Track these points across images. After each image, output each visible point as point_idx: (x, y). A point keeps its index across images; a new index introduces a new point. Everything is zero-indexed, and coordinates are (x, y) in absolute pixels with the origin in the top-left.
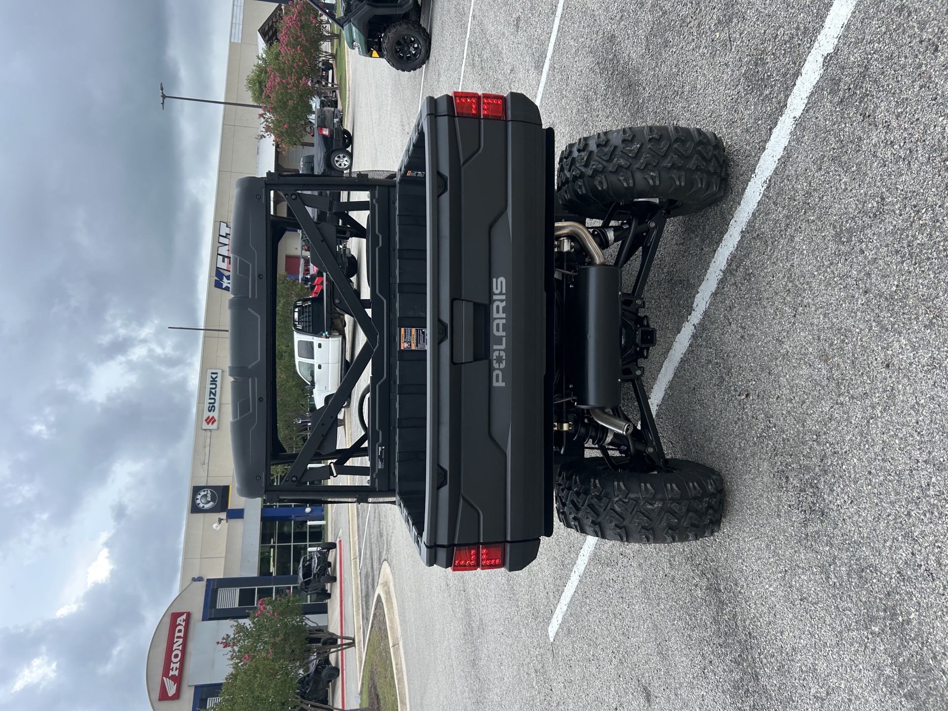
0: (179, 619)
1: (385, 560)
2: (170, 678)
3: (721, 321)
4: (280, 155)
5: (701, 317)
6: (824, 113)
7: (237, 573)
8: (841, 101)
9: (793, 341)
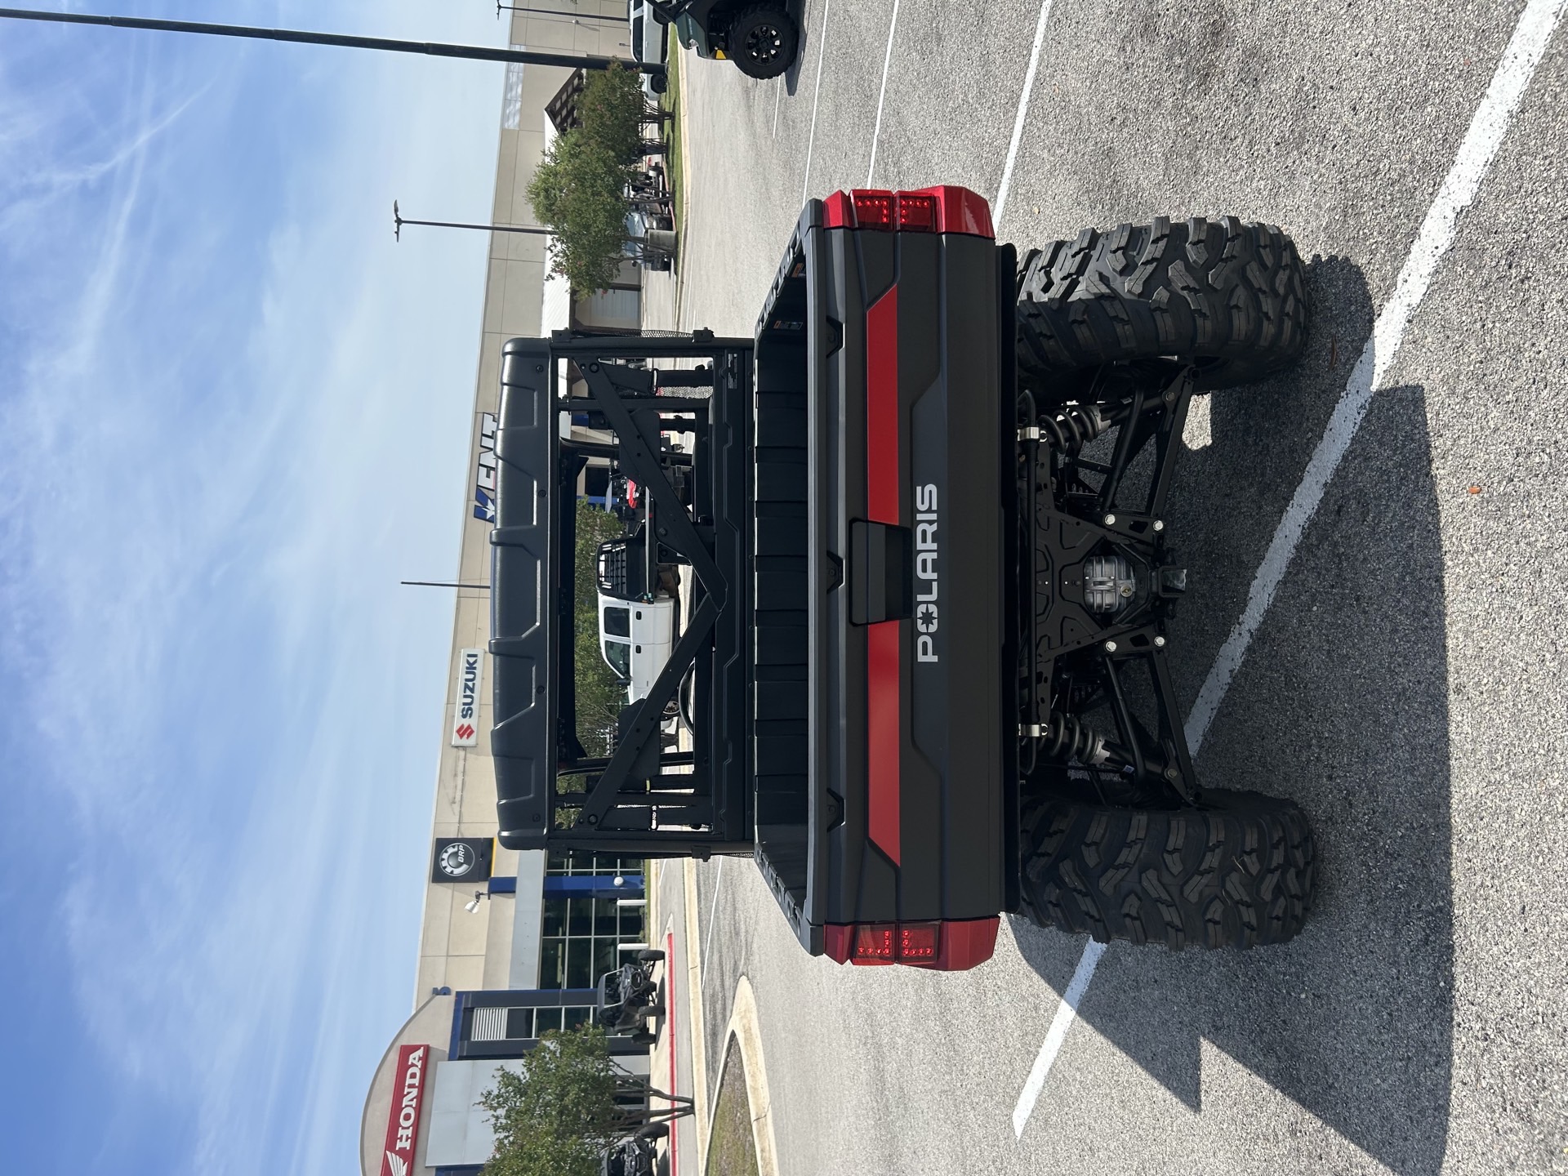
0: (412, 1056)
1: (743, 974)
2: (397, 1153)
3: (1293, 628)
4: (577, 305)
5: (1261, 619)
6: (1458, 303)
7: (504, 983)
8: (1485, 287)
9: (1414, 671)
